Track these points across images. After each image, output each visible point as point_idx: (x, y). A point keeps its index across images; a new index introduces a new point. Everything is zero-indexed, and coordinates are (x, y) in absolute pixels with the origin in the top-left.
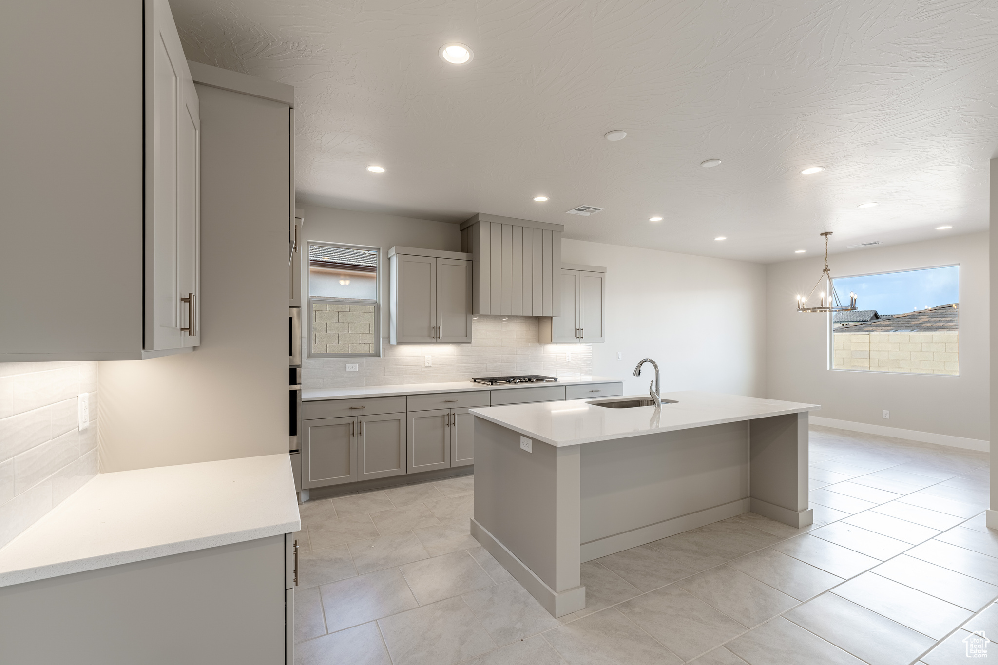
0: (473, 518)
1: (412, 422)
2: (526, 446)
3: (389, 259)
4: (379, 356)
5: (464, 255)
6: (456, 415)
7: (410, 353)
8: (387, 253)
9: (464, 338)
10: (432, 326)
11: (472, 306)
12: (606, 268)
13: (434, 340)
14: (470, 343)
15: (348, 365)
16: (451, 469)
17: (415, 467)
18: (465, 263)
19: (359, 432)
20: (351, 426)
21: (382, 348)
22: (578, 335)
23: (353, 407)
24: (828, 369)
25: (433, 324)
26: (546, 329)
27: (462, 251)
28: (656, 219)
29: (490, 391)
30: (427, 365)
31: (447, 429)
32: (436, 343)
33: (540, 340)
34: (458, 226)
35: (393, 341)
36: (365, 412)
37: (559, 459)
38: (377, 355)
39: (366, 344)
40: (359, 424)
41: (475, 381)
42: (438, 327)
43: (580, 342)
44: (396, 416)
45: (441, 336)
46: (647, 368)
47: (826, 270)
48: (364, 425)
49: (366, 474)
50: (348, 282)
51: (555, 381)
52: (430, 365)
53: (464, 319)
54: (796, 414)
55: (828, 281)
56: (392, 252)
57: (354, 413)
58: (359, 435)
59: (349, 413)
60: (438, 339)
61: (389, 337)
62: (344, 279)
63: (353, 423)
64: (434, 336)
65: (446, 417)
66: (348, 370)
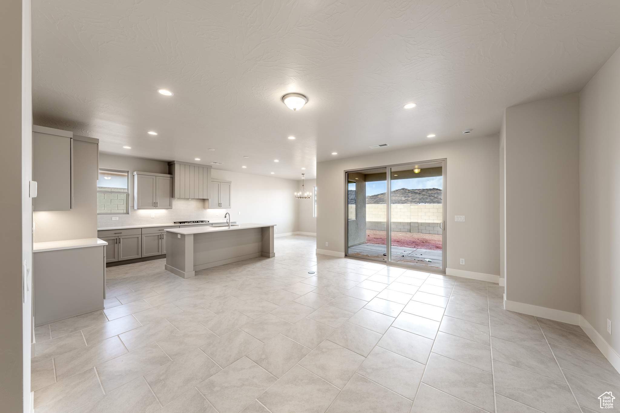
0: (166, 264)
1: (144, 238)
2: (179, 236)
3: (134, 175)
4: (129, 214)
5: (169, 176)
6: (164, 235)
7: (144, 213)
8: (133, 173)
9: (169, 206)
10: (154, 202)
11: (172, 195)
12: (231, 181)
13: (155, 208)
14: (172, 209)
15: (113, 218)
16: (162, 255)
17: (145, 255)
18: (169, 178)
19: (119, 242)
20: (115, 240)
21: (130, 211)
22: (220, 205)
23: (116, 233)
24: (314, 217)
25: (154, 201)
26: (207, 203)
27: (169, 174)
28: (244, 167)
29: (179, 226)
30: (152, 217)
31: (160, 240)
32: (156, 209)
33: (204, 208)
34: (167, 163)
35: (136, 208)
36: (122, 235)
37: (186, 238)
38: (128, 213)
39: (123, 209)
40: (119, 240)
41: (175, 223)
42: (157, 202)
43: (220, 208)
44: (137, 236)
45: (158, 206)
46: (227, 215)
47: (303, 185)
48: (121, 240)
49: (122, 258)
50: (109, 178)
51: (208, 222)
52: (154, 217)
53: (169, 199)
54: (270, 227)
55: (313, 188)
56: (135, 173)
57: (117, 235)
58: (119, 243)
59: (115, 235)
60: (157, 207)
61: (134, 206)
62: (107, 177)
63: (116, 239)
64: (155, 206)
65: (160, 236)
66: (113, 219)
